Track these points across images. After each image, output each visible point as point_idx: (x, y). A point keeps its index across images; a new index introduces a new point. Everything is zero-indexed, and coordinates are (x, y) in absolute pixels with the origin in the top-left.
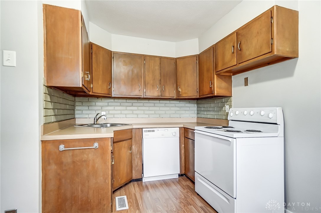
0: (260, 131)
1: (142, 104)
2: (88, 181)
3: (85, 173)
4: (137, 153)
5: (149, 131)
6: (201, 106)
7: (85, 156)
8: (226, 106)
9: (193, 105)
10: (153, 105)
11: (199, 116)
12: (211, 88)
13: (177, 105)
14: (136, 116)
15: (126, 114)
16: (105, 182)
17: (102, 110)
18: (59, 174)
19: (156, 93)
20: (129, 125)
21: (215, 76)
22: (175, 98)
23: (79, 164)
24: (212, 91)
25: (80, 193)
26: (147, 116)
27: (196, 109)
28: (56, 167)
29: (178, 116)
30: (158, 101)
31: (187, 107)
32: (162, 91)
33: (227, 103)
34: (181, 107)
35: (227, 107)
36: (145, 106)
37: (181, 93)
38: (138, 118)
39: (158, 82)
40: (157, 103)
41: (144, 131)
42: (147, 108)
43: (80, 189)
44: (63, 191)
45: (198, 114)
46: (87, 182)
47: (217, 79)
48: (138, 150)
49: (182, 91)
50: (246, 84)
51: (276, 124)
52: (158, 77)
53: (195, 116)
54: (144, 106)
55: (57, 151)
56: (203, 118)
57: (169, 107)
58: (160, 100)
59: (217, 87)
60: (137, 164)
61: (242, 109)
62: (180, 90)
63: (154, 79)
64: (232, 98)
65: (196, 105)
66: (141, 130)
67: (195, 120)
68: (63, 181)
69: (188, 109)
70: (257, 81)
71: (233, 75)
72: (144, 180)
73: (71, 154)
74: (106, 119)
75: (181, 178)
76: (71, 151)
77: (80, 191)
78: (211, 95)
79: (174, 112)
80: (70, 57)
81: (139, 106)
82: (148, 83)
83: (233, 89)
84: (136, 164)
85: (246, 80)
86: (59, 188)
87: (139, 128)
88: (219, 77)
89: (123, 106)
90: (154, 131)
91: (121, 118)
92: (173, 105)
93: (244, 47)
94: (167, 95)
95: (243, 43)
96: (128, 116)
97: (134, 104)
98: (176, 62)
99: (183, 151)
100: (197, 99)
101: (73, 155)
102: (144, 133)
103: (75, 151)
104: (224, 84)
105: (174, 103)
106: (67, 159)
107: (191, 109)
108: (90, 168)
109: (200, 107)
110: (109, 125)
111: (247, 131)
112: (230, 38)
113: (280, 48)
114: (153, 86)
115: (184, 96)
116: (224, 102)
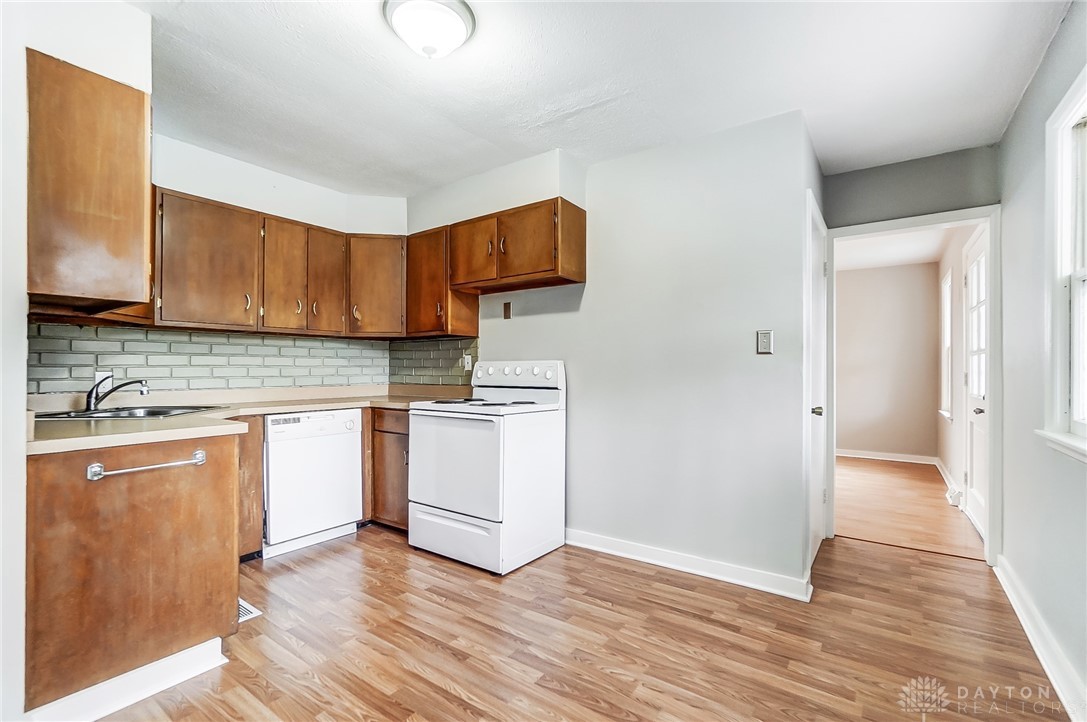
0: (533, 403)
1: (241, 349)
2: (176, 553)
3: (167, 532)
4: (249, 484)
5: (286, 421)
6: (400, 355)
7: (167, 486)
8: (466, 357)
9: (379, 353)
10: (275, 351)
11: (396, 379)
12: (440, 317)
13: (341, 353)
14: (222, 383)
15: (188, 379)
16: (224, 546)
17: (97, 366)
18: (84, 547)
19: (292, 319)
20: (220, 408)
21: (449, 292)
22: (343, 334)
23: (150, 510)
24: (440, 324)
25: (151, 586)
26: (256, 383)
27: (387, 362)
28: (74, 528)
29: (344, 381)
30: (290, 343)
31: (366, 358)
32: (311, 315)
33: (468, 352)
34: (352, 357)
35: (468, 359)
36: (252, 356)
37: (359, 323)
38: (229, 388)
39: (299, 291)
40: (288, 347)
41: (272, 421)
42: (259, 361)
43: (151, 577)
44: (97, 592)
45: (391, 374)
46: (173, 554)
47: (452, 299)
48: (250, 476)
49: (363, 317)
50: (507, 316)
51: (556, 388)
52: (299, 278)
53: (386, 379)
54: (246, 354)
55: (81, 484)
56: (407, 384)
57: (319, 357)
58: (263, 338)
59: (452, 316)
60: (249, 513)
61: (527, 364)
62: (357, 315)
63: (289, 283)
64: (479, 340)
65: (387, 355)
66: (261, 419)
67: (385, 391)
68: (99, 563)
69: (368, 362)
70: (525, 312)
71: (482, 294)
72: (267, 553)
73: (123, 485)
74: (145, 392)
75: (361, 531)
76: (126, 478)
77: (151, 582)
78: (438, 333)
79: (332, 371)
80: (114, 217)
81: (233, 355)
82: (272, 293)
83: (482, 323)
84: (247, 513)
85: (507, 306)
86: (85, 584)
87: (254, 416)
88: (456, 296)
89: (179, 354)
90: (299, 420)
91: (170, 390)
92: (331, 353)
93: (511, 250)
94: (324, 326)
95: (508, 240)
96: (194, 384)
97: (216, 349)
98: (348, 244)
99: (369, 466)
100: (392, 340)
101: (130, 490)
102: (271, 429)
103: (140, 476)
104: (464, 312)
105: (333, 348)
106: (113, 502)
107: (376, 362)
108: (182, 517)
109: (398, 359)
110: (140, 413)
111: (514, 403)
112: (484, 223)
113: (566, 266)
114: (286, 301)
115: (370, 330)
116: (461, 349)
